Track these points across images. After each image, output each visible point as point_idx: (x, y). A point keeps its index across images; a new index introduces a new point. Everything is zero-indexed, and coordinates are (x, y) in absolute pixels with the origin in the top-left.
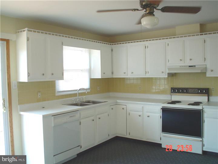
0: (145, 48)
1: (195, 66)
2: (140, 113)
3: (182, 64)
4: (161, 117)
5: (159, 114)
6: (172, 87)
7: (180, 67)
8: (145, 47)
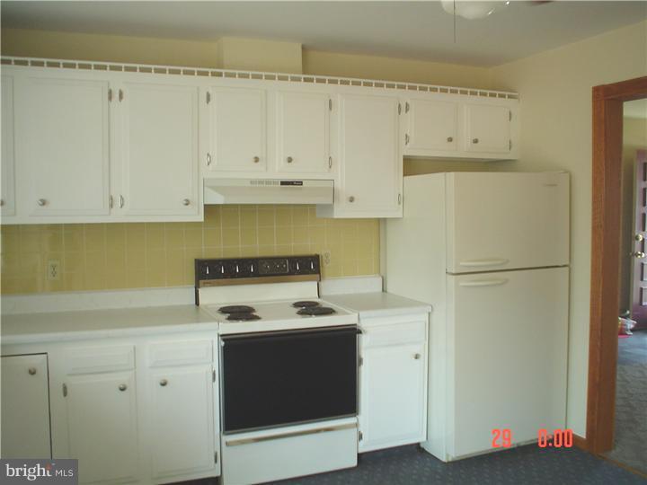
0: (110, 98)
1: (301, 183)
2: (123, 378)
3: (259, 173)
4: (214, 374)
5: (212, 362)
6: (197, 257)
7: (251, 182)
8: (110, 92)
